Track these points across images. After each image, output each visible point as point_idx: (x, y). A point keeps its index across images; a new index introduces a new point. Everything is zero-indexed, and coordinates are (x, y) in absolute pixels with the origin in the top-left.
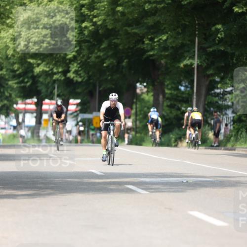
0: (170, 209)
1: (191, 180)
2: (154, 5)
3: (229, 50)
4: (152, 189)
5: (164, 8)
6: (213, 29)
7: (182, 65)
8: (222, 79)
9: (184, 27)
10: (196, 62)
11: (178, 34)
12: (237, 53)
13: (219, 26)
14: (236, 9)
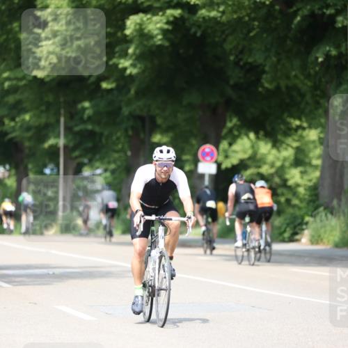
0: (35, 304)
1: (57, 271)
2: (14, 82)
3: (97, 129)
4: (15, 282)
5: (25, 85)
6: (79, 106)
7: (46, 145)
8: (90, 161)
9: (49, 105)
10: (61, 142)
11: (42, 112)
12: (106, 133)
13: (87, 104)
14: (105, 85)
